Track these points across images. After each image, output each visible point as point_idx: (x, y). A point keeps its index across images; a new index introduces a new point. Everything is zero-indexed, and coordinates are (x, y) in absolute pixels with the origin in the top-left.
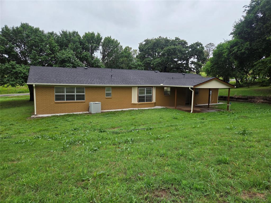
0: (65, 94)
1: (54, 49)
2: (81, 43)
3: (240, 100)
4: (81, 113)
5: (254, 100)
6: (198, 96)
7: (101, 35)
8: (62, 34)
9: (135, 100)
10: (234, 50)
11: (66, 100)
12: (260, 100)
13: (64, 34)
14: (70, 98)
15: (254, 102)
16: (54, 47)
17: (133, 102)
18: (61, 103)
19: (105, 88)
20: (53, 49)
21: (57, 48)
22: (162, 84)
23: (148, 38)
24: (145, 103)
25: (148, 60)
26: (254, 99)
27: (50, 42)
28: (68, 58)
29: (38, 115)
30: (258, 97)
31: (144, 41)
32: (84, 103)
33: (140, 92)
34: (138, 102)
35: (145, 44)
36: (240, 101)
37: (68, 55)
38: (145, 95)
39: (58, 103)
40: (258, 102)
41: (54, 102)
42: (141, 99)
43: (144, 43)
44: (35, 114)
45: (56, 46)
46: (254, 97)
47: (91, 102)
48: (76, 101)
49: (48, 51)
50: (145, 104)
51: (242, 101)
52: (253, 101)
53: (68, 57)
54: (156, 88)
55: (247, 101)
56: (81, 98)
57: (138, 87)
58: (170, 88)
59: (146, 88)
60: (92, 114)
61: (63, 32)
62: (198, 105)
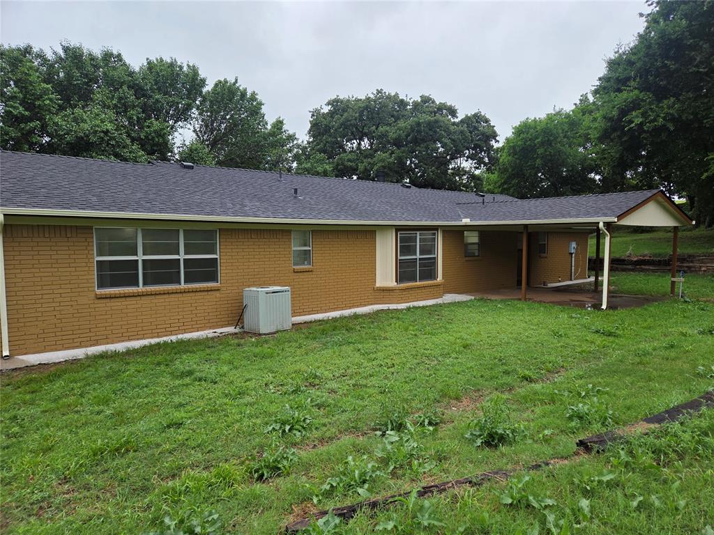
0: (140, 257)
1: (37, 103)
2: (139, 90)
3: (647, 267)
4: (209, 333)
5: (691, 264)
6: (546, 257)
7: (202, 74)
8: (63, 55)
9: (385, 275)
10: (631, 122)
11: (145, 284)
12: (708, 263)
13: (74, 56)
14: (162, 273)
15: (691, 272)
16: (40, 97)
17: (378, 284)
18: (125, 296)
19: (289, 232)
20: (34, 105)
21: (51, 100)
22: (466, 217)
23: (338, 96)
24: (418, 283)
25: (349, 160)
26: (692, 262)
27: (24, 77)
28: (102, 135)
29: (20, 357)
30: (706, 256)
31: (328, 104)
32: (217, 294)
33: (405, 247)
34: (396, 281)
35: (331, 114)
36: (648, 270)
37: (98, 122)
38: (418, 256)
39: (110, 298)
40: (703, 269)
41: (92, 296)
42: (405, 272)
43: (326, 109)
44: (6, 353)
45: (45, 92)
46: (690, 256)
47: (254, 285)
48: (183, 286)
49: (15, 108)
50: (419, 288)
51: (653, 271)
52: (687, 267)
53: (103, 132)
54: (444, 232)
55: (668, 268)
56: (204, 272)
57: (398, 229)
58: (476, 234)
59: (418, 232)
60: (260, 335)
61: (66, 49)
62: (550, 285)
